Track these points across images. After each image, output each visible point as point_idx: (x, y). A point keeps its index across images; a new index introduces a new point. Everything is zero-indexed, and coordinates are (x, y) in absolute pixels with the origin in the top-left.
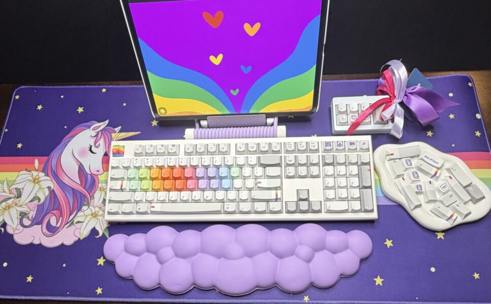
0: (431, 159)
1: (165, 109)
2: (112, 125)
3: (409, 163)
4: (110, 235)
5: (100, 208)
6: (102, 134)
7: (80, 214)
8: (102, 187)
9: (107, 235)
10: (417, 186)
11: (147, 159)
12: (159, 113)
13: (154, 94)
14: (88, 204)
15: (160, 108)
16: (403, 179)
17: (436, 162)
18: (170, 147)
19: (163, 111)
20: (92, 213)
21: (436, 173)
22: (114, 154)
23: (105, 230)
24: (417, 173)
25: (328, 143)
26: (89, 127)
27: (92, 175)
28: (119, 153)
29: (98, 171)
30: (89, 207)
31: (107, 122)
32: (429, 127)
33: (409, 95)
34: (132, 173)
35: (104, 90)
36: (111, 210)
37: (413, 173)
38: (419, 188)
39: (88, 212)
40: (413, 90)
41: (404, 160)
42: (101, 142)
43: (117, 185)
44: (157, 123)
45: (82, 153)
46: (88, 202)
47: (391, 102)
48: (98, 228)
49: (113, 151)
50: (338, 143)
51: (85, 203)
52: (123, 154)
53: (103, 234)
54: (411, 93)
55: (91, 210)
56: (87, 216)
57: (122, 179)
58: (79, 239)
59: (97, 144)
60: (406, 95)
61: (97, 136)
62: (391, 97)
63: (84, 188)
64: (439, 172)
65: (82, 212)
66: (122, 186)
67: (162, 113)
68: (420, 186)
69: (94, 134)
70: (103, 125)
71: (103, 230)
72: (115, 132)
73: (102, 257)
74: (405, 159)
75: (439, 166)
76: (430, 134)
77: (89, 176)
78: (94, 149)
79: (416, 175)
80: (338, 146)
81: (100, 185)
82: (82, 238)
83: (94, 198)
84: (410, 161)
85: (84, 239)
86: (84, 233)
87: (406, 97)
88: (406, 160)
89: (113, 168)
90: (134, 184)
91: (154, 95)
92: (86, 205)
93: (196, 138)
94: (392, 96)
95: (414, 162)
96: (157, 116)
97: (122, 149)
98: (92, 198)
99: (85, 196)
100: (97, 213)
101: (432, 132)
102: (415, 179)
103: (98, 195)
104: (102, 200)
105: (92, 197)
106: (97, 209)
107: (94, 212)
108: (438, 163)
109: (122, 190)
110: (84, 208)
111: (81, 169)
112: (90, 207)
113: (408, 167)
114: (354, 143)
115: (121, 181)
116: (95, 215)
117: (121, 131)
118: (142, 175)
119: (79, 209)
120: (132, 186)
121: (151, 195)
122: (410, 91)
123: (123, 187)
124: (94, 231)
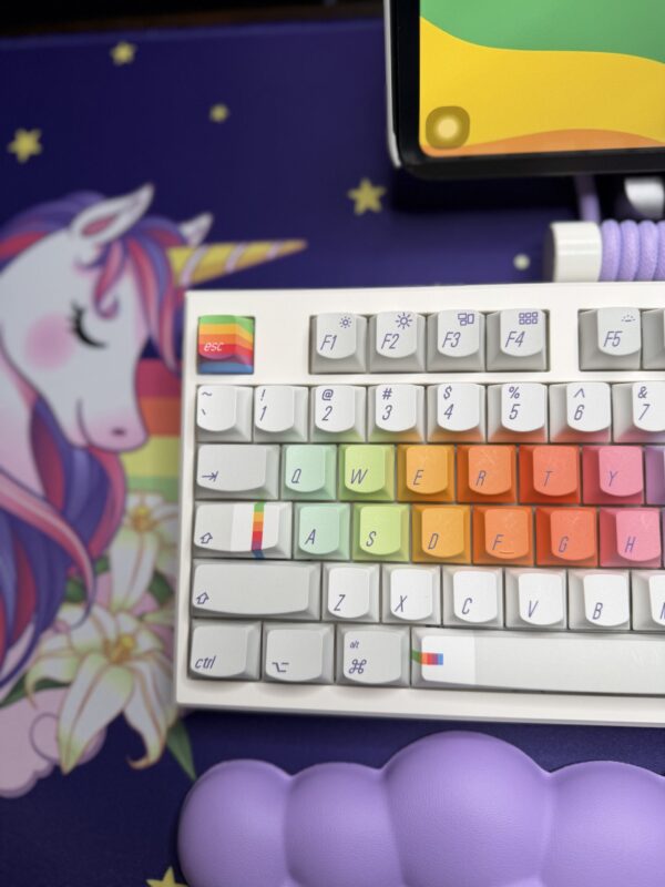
1: (461, 115)
2: (171, 208)
4: (202, 765)
5: (141, 618)
6: (127, 251)
7: (50, 642)
8: (142, 512)
9: (186, 762)
11: (387, 394)
12: (423, 141)
13: (424, 24)
14: (84, 598)
15: (439, 113)
18: (509, 325)
19: (447, 128)
20: (106, 643)
22: (206, 364)
23: (172, 731)
26: (65, 221)
27: (92, 451)
28: (231, 357)
29: (119, 432)
30: (88, 611)
31: (144, 196)
34: (308, 466)
35: (123, 53)
36: (209, 662)
39: (86, 636)
42: (125, 290)
43: (231, 527)
44: (383, 200)
45: (44, 344)
46: (84, 588)
48: (141, 721)
49: (199, 347)
51: (71, 589)
52: (252, 363)
53: (167, 754)
55: (99, 626)
56: (81, 657)
57: (257, 497)
58: (57, 769)
59: (107, 302)
61: (102, 261)
63: (63, 513)
65: (57, 631)
66: (257, 536)
67: (440, 136)
69: (88, 250)
70: (127, 210)
71: (164, 729)
72: (182, 242)
73: (169, 875)
77: (80, 459)
78: (92, 325)
81: (132, 502)
82: (68, 766)
83: (107, 568)
85: (79, 770)
86: (78, 738)
89: (203, 436)
90: (323, 526)
91: (427, 28)
92: (74, 601)
93: (614, 271)
96: (412, 159)
97: (245, 334)
98: (99, 566)
99: (69, 559)
100: (127, 642)
103: (129, 557)
104: (145, 578)
105: (101, 562)
106: (128, 624)
107: (112, 636)
109: (257, 555)
110: (69, 613)
111: (42, 421)
112: (97, 610)
115: (251, 506)
116: (118, 654)
117: (212, 238)
118: (359, 476)
119: (47, 622)
120: (312, 538)
121: (413, 589)
123: (264, 546)
124: (120, 734)
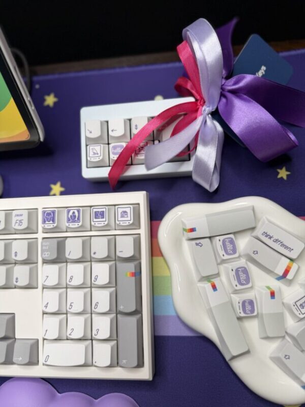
0: (276, 241)
3: (229, 247)
10: (244, 303)
16: (214, 287)
17: (286, 247)
21: (287, 272)
24: (245, 271)
25: (49, 214)
32: (283, 159)
33: (229, 95)
37: (237, 271)
38: (248, 307)
40: (236, 83)
41: (218, 242)
47: (197, 110)
50: (71, 213)
54: (234, 92)
60: (222, 95)
62: (197, 100)
64: (294, 267)
68: (251, 303)
74: (222, 238)
75: (294, 255)
76: (283, 173)
79: (243, 277)
80: (69, 220)
84: (232, 242)
87: (224, 100)
88: (224, 241)
94: (198, 97)
95: (243, 243)
101: (287, 170)
102: (239, 287)
108: (291, 250)
113: (226, 257)
114: (102, 214)
122: (230, 88)
